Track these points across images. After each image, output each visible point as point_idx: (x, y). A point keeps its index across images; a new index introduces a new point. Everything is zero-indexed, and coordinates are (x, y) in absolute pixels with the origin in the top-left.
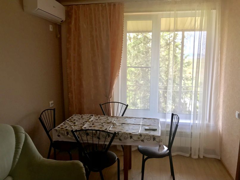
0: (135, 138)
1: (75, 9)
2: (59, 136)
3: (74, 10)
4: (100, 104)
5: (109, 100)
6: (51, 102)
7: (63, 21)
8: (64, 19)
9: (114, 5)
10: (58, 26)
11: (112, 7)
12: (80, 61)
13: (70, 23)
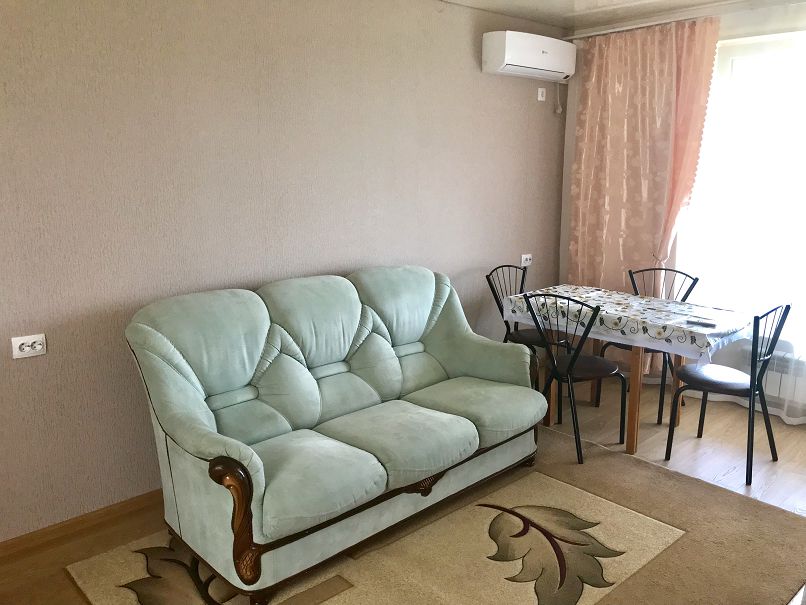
0: (652, 332)
1: (600, 46)
2: (514, 312)
3: (597, 48)
4: (630, 272)
5: (660, 263)
6: (524, 257)
7: (567, 76)
8: (571, 71)
9: (694, 23)
10: (560, 89)
11: (687, 29)
12: (600, 168)
13: (587, 79)
